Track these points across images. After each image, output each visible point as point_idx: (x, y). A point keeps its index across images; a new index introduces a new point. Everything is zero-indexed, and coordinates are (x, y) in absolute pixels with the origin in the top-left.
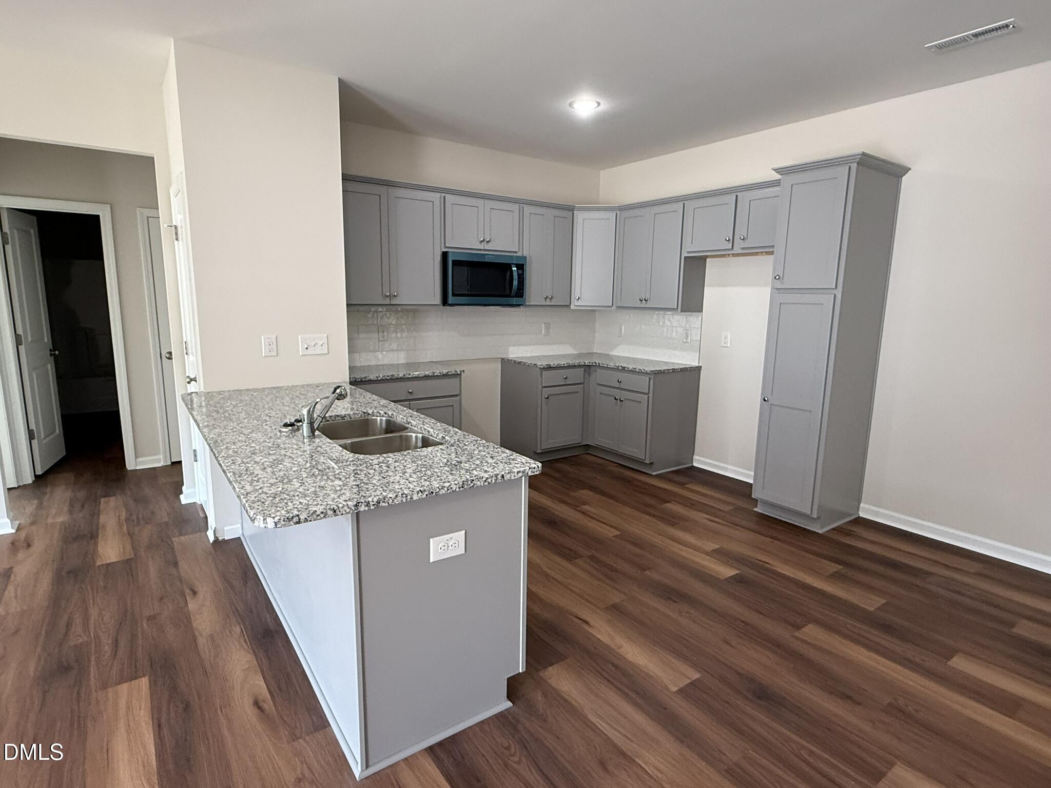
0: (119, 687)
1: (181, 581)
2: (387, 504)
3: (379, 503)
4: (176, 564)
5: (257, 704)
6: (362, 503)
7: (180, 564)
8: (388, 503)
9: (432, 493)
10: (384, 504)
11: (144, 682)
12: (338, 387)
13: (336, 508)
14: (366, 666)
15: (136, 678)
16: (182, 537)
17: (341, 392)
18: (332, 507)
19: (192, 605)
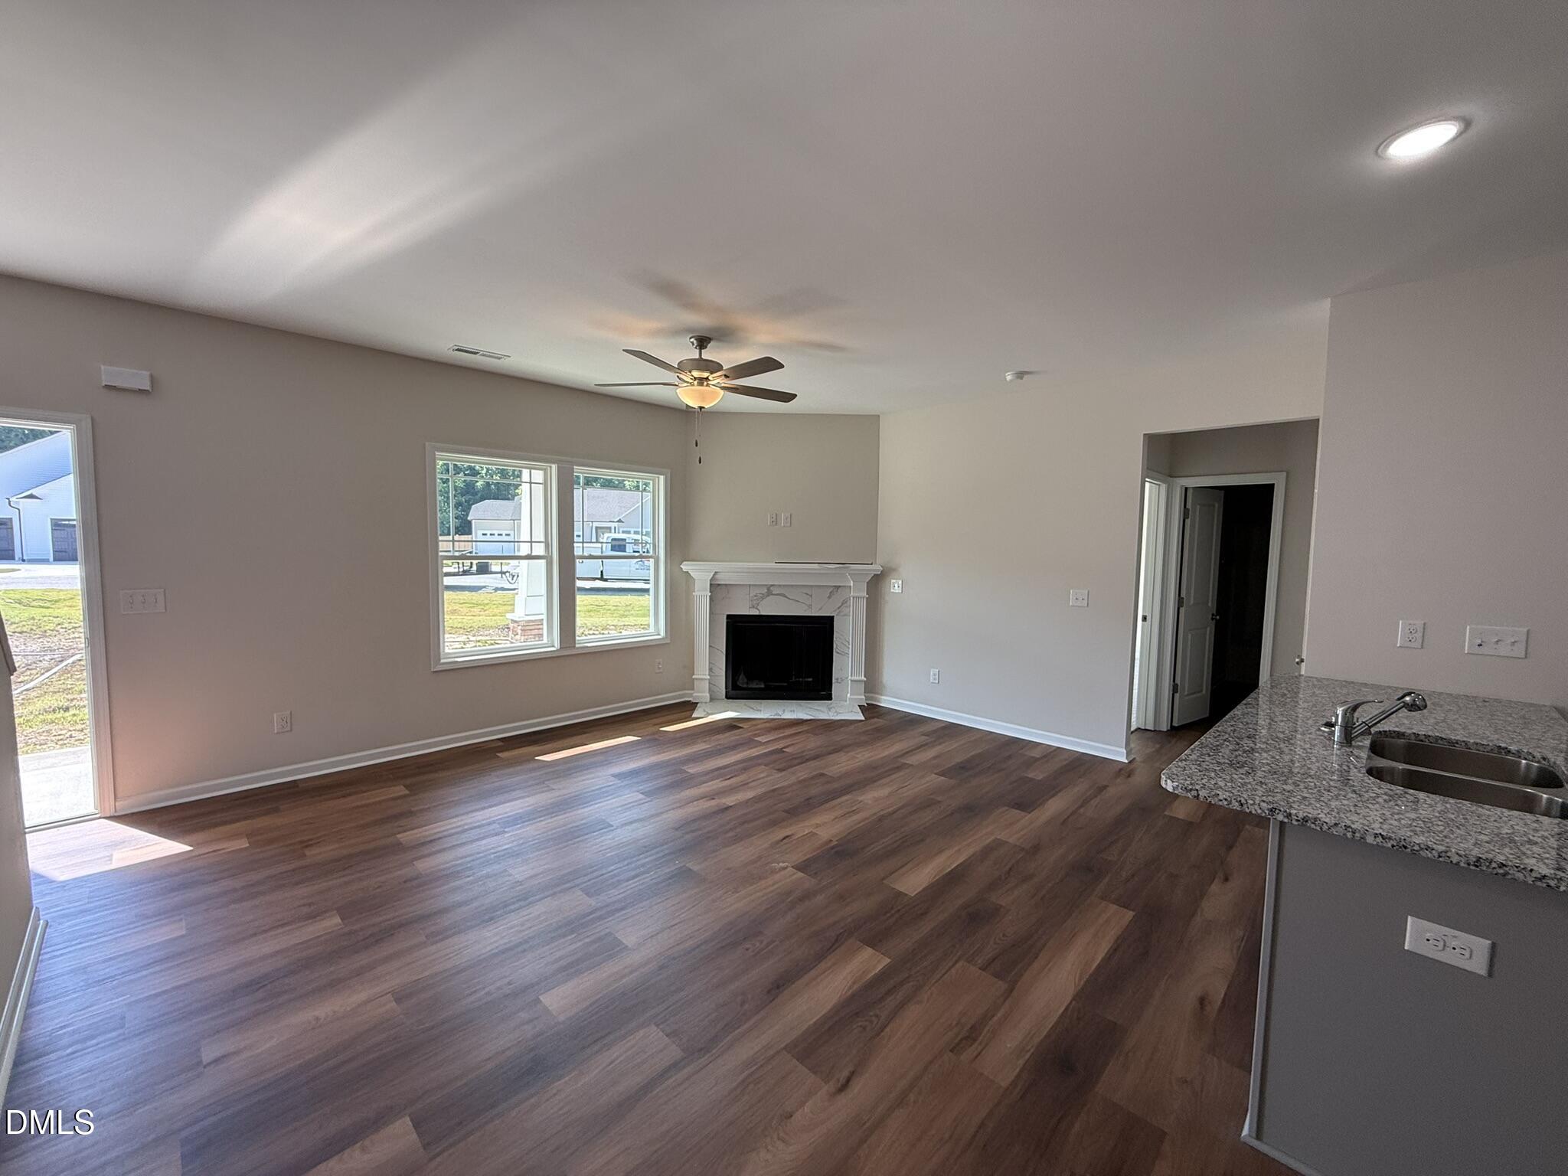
0: (1111, 905)
1: (1222, 863)
2: (1318, 828)
3: (1307, 821)
4: (1230, 847)
5: (1202, 1001)
6: (1280, 810)
7: (1234, 849)
8: (1321, 828)
9: (1405, 847)
10: (1313, 826)
11: (1131, 914)
12: (1409, 694)
13: (1243, 801)
14: (1272, 1024)
15: (1127, 908)
16: (1257, 829)
17: (1415, 700)
18: (1239, 799)
19: (1215, 887)
